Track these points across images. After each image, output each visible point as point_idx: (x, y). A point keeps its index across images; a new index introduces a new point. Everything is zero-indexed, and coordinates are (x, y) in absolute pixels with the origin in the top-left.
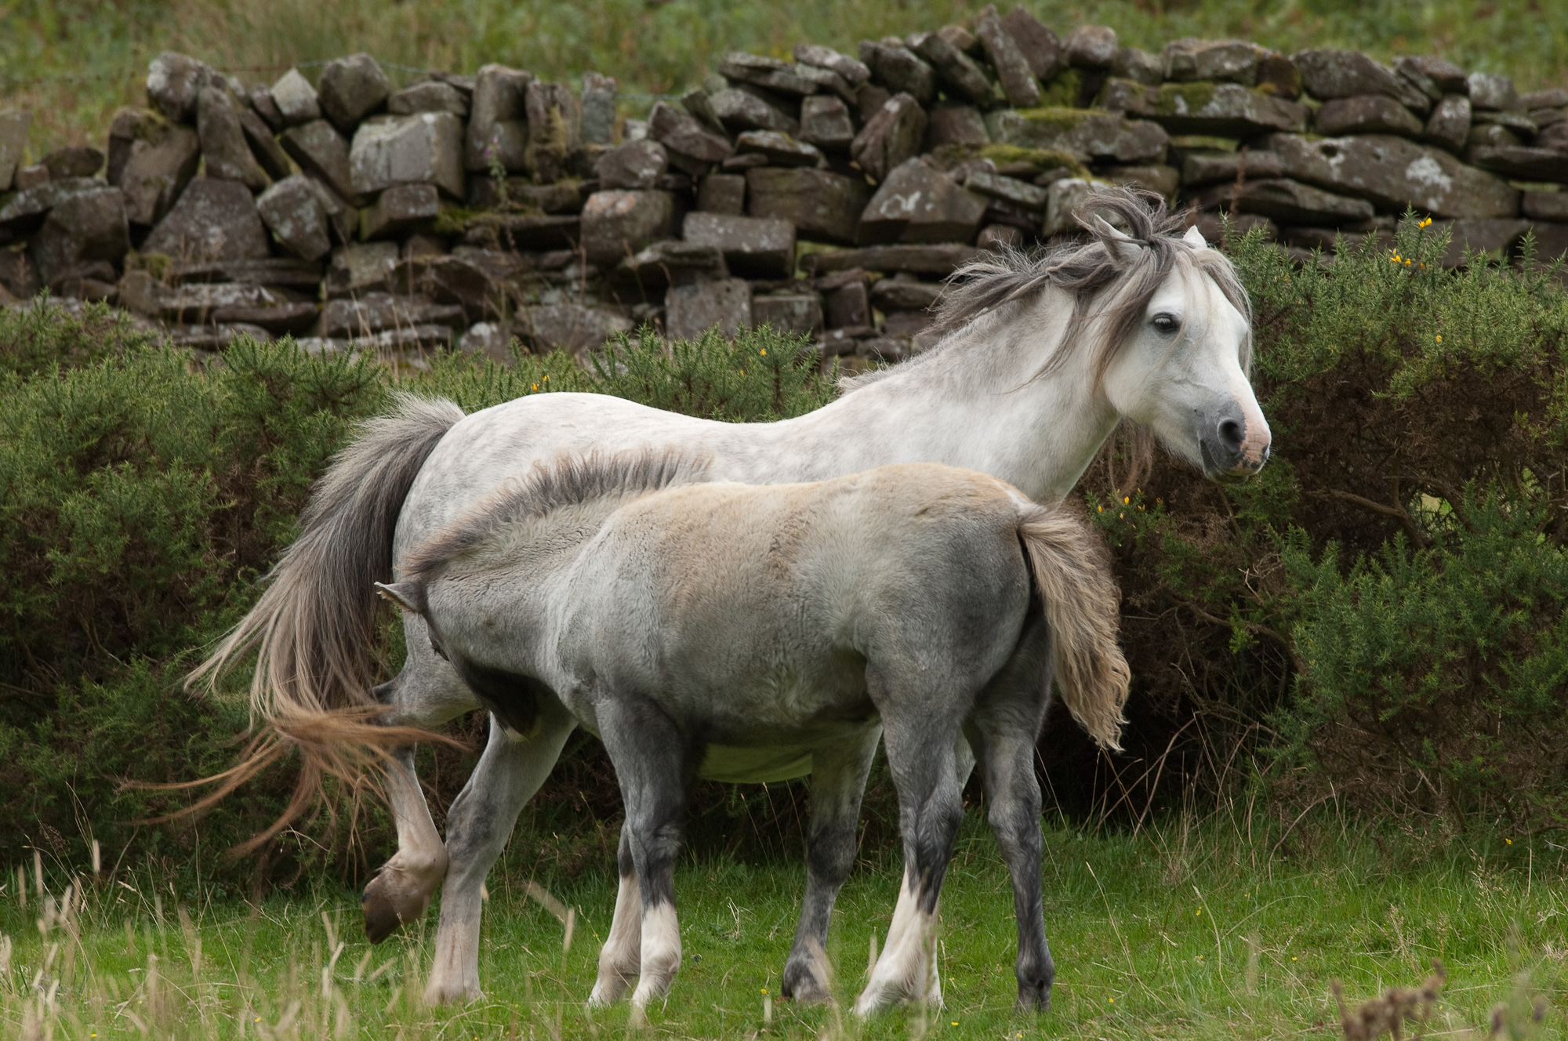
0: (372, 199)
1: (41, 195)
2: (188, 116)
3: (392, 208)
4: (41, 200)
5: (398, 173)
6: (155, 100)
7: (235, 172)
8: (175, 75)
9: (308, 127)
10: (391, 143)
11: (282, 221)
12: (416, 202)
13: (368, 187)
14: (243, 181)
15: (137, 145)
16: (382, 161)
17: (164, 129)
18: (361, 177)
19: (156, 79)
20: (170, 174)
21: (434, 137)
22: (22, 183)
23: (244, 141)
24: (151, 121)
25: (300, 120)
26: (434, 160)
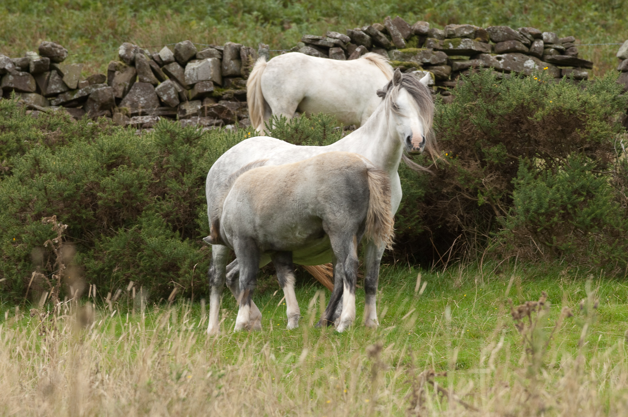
0: (192, 86)
1: (86, 90)
2: (133, 63)
3: (199, 89)
4: (87, 92)
5: (200, 78)
6: (122, 58)
7: (148, 80)
8: (128, 50)
9: (171, 64)
10: (198, 68)
11: (164, 95)
12: (206, 87)
13: (191, 83)
14: (150, 82)
15: (117, 72)
16: (195, 74)
17: (125, 67)
18: (188, 80)
19: (122, 51)
20: (127, 81)
21: (211, 66)
22: (80, 86)
23: (150, 70)
24: (121, 65)
25: (168, 62)
26: (212, 73)
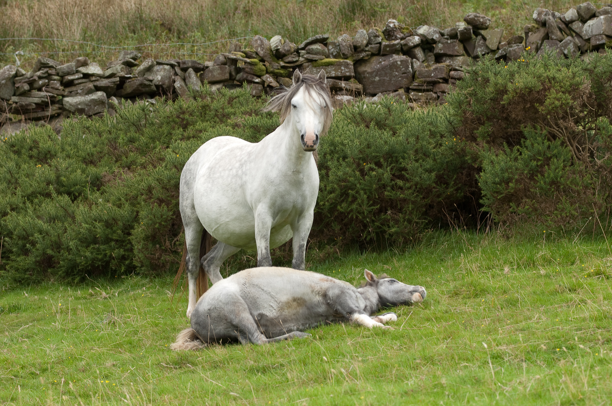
0: (588, 40)
1: (504, 50)
2: (544, 24)
3: (594, 42)
5: (594, 33)
6: (536, 21)
7: (555, 38)
8: (539, 14)
9: (574, 23)
10: (592, 25)
11: (565, 49)
12: (599, 40)
13: (587, 38)
14: (557, 39)
15: (530, 33)
16: (590, 30)
17: (537, 28)
18: (585, 35)
19: (535, 16)
20: (539, 40)
21: (603, 22)
22: (500, 47)
23: (558, 29)
24: (534, 27)
25: (572, 22)
26: (603, 28)
